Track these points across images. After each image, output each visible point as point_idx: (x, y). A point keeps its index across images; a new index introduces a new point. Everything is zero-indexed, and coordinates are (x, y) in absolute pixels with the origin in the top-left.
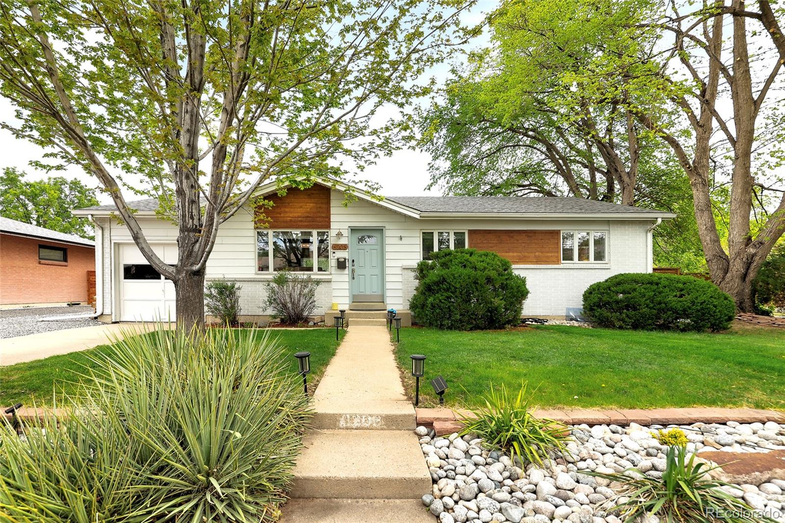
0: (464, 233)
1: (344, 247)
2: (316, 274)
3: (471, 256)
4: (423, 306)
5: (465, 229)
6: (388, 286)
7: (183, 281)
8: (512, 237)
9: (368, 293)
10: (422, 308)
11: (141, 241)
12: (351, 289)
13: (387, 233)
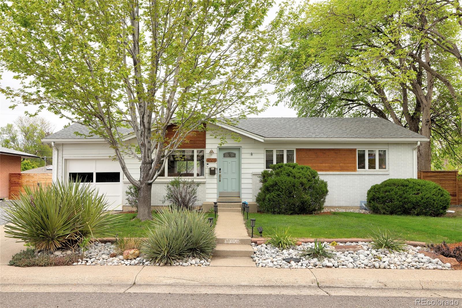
0: (293, 151)
1: (214, 160)
2: (196, 178)
3: (293, 168)
4: (264, 200)
5: (294, 148)
6: (243, 186)
7: (144, 188)
8: (325, 153)
9: (230, 190)
10: (263, 201)
11: (125, 169)
12: (218, 188)
13: (243, 151)
